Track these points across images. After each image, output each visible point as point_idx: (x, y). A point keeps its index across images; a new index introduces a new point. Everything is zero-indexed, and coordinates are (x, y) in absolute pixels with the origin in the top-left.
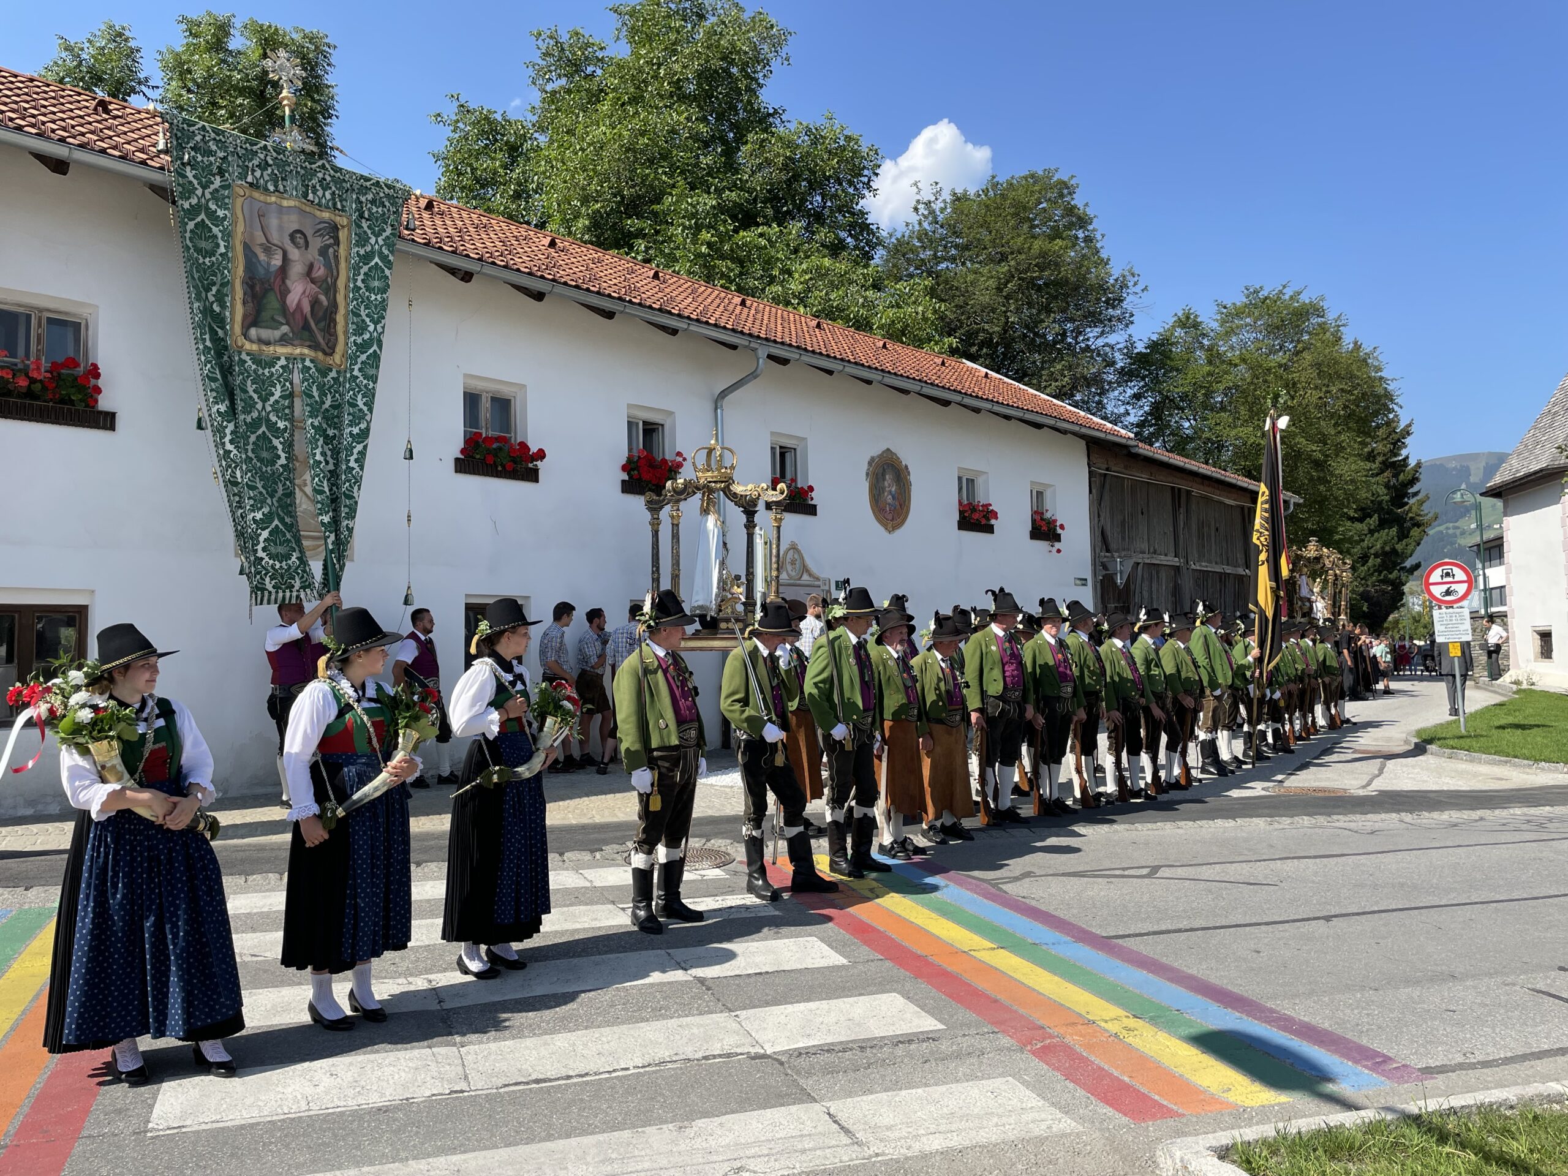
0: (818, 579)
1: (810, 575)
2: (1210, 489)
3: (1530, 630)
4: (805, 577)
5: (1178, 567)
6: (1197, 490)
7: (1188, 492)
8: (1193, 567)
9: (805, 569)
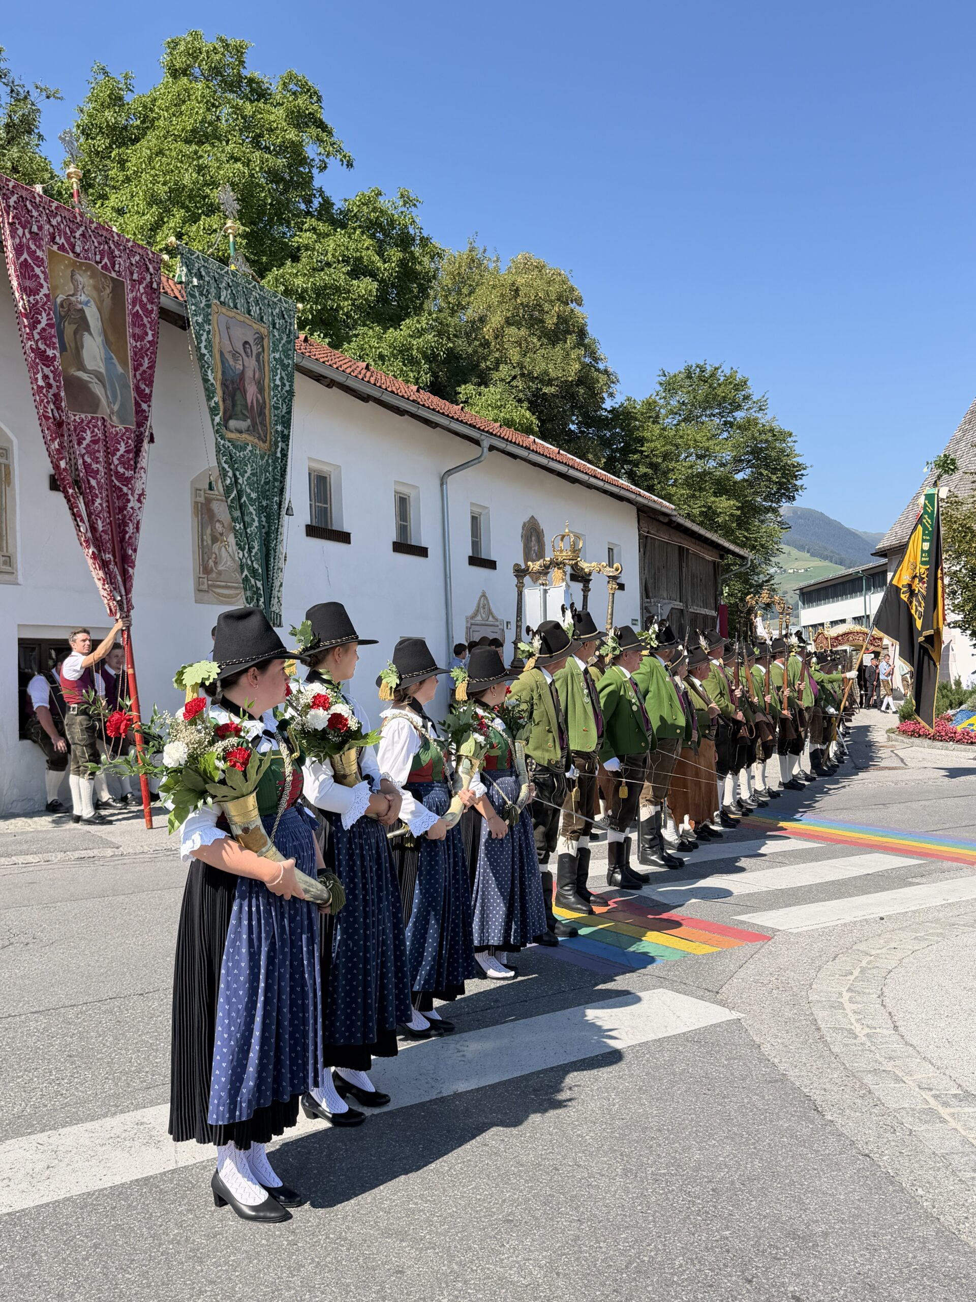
0: (497, 620)
1: (493, 617)
2: (698, 548)
4: (491, 619)
5: (682, 610)
6: (692, 547)
7: (688, 550)
8: (691, 610)
9: (490, 612)
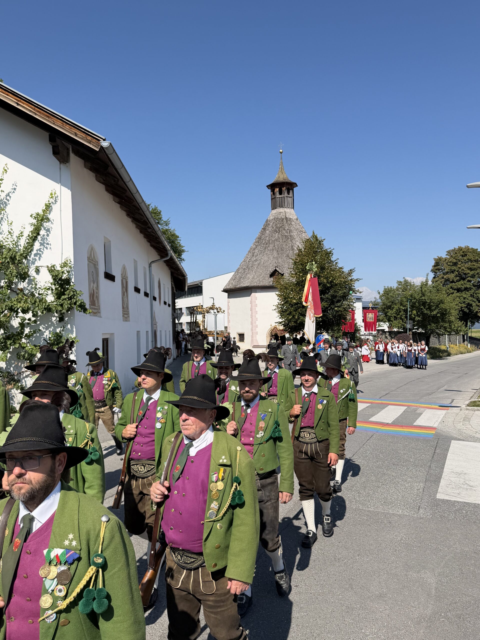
3: (236, 333)
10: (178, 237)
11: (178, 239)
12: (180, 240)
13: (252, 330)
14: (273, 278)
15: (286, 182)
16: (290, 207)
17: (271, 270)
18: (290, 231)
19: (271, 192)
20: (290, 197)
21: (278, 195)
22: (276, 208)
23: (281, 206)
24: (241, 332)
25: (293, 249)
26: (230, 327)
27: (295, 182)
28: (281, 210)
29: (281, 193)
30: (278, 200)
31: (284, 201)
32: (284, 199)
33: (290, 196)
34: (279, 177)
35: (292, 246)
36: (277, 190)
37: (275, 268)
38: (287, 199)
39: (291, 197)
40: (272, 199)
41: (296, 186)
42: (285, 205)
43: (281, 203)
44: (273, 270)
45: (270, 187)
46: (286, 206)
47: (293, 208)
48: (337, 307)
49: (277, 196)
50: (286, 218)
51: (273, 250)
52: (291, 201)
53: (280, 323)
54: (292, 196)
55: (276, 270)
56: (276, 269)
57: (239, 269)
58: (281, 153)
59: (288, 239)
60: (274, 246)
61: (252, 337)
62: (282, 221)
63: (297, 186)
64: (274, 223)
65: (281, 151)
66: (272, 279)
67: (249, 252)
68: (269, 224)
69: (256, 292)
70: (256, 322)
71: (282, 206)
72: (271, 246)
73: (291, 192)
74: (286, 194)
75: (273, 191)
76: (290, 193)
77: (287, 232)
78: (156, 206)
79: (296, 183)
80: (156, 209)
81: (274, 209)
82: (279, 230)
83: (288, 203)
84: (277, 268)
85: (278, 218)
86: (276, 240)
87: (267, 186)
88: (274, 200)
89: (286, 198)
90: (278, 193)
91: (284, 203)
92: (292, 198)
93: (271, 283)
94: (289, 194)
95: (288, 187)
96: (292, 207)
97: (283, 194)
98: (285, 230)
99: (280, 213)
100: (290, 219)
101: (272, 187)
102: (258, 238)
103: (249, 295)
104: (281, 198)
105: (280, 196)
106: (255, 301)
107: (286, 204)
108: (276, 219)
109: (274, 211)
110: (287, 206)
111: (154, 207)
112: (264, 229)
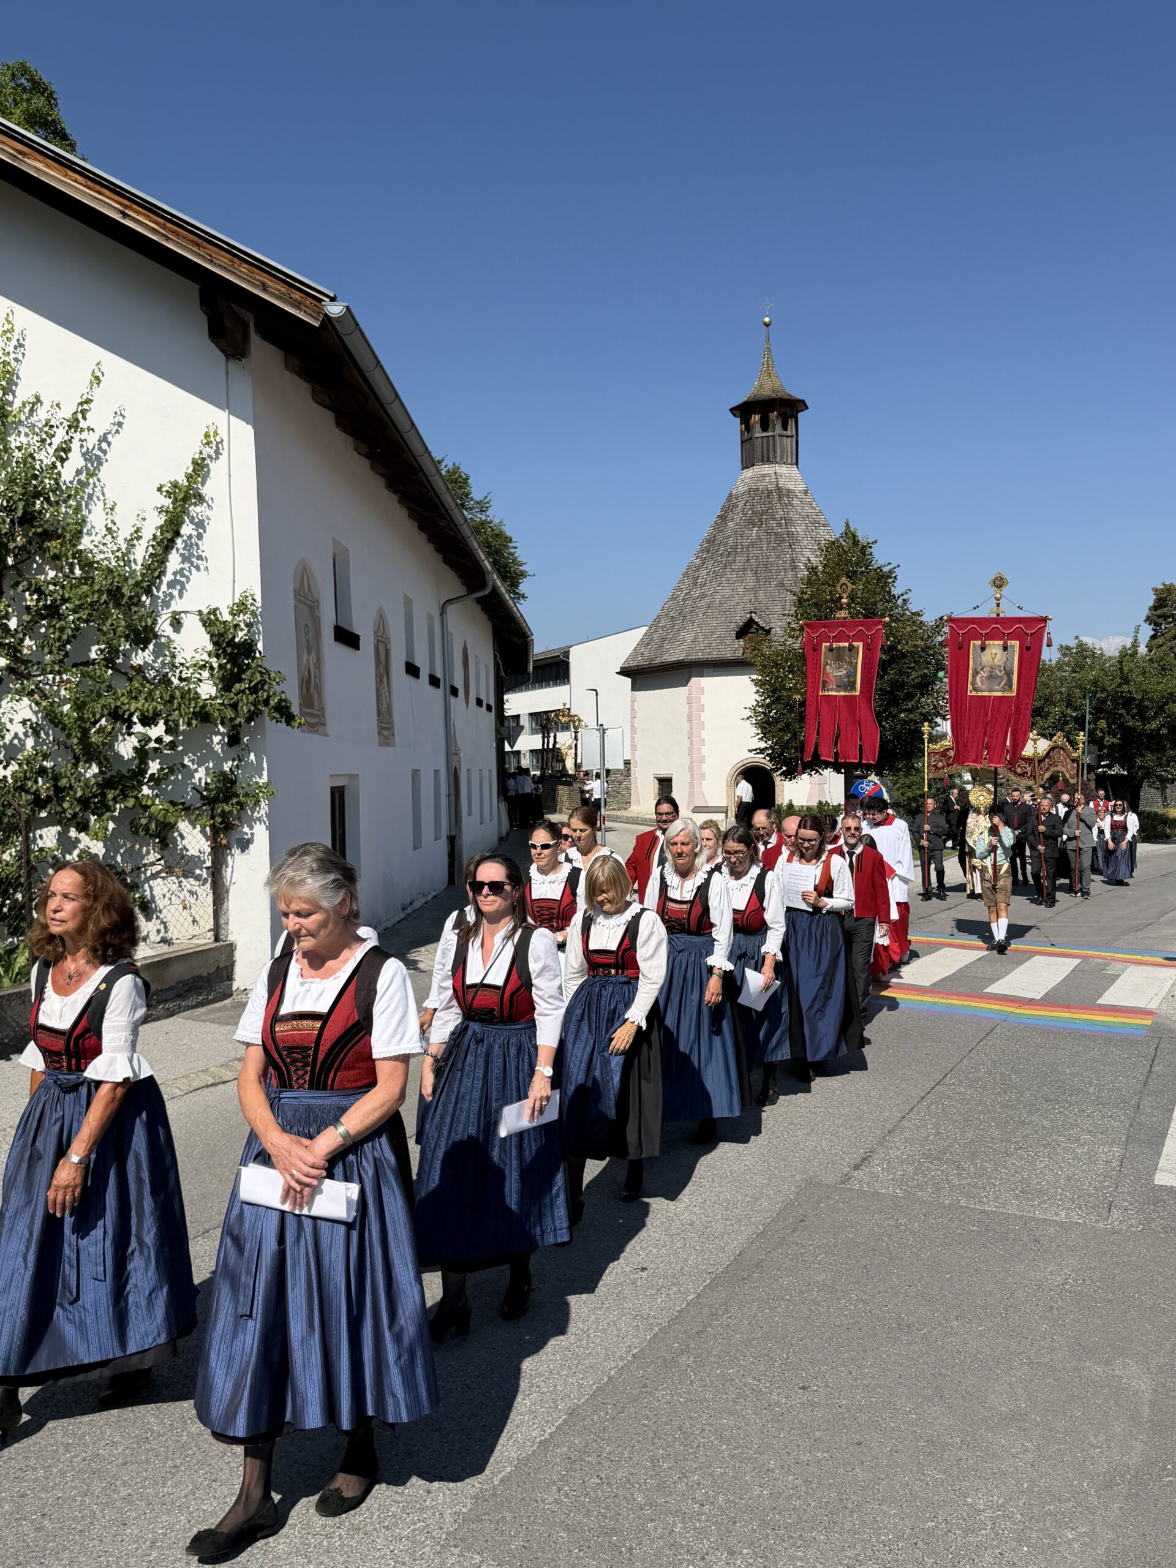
3: (652, 776)
10: (511, 541)
11: (510, 545)
12: (515, 548)
13: (691, 769)
14: (745, 641)
15: (780, 399)
16: (789, 461)
17: (740, 619)
18: (789, 522)
19: (741, 424)
20: (788, 437)
21: (758, 433)
22: (753, 465)
23: (765, 459)
24: (663, 773)
25: (796, 567)
26: (636, 762)
27: (801, 398)
28: (766, 469)
29: (765, 427)
30: (758, 443)
31: (774, 445)
32: (774, 440)
33: (789, 433)
34: (761, 386)
35: (793, 560)
36: (756, 418)
37: (748, 616)
38: (781, 441)
39: (792, 437)
40: (742, 442)
41: (804, 407)
42: (775, 457)
43: (765, 451)
44: (745, 620)
45: (738, 413)
46: (778, 459)
47: (797, 464)
48: (905, 711)
49: (758, 435)
50: (779, 489)
51: (745, 570)
52: (792, 447)
53: (762, 751)
54: (794, 433)
55: (751, 620)
56: (751, 617)
57: (659, 618)
58: (767, 325)
59: (783, 541)
60: (748, 561)
61: (692, 785)
62: (768, 497)
63: (807, 408)
64: (747, 502)
65: (767, 320)
66: (741, 642)
67: (686, 575)
68: (735, 506)
69: (702, 676)
70: (700, 749)
71: (768, 458)
72: (740, 561)
73: (791, 423)
74: (779, 430)
75: (745, 421)
76: (789, 427)
77: (780, 525)
78: (457, 464)
79: (803, 402)
80: (456, 470)
81: (747, 467)
82: (760, 520)
83: (782, 452)
84: (753, 615)
85: (758, 490)
86: (752, 545)
87: (731, 410)
88: (748, 445)
89: (778, 438)
90: (758, 427)
91: (775, 452)
92: (794, 438)
93: (739, 654)
94: (785, 428)
95: (783, 410)
96: (794, 461)
97: (770, 429)
98: (774, 519)
99: (764, 476)
100: (789, 491)
101: (743, 411)
102: (709, 541)
103: (685, 684)
104: (765, 439)
105: (765, 434)
106: (700, 698)
107: (778, 454)
108: (752, 492)
109: (749, 473)
110: (782, 459)
111: (450, 466)
112: (723, 518)
